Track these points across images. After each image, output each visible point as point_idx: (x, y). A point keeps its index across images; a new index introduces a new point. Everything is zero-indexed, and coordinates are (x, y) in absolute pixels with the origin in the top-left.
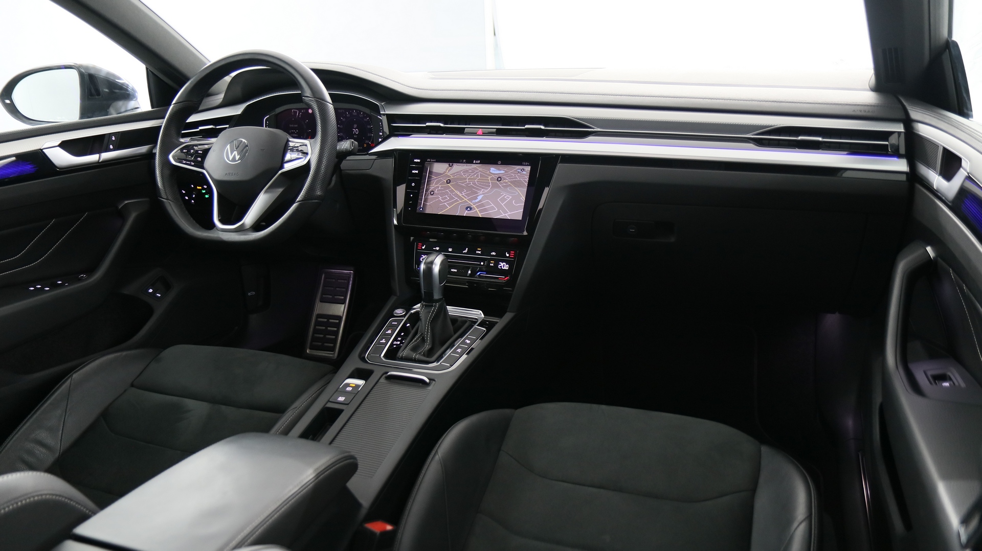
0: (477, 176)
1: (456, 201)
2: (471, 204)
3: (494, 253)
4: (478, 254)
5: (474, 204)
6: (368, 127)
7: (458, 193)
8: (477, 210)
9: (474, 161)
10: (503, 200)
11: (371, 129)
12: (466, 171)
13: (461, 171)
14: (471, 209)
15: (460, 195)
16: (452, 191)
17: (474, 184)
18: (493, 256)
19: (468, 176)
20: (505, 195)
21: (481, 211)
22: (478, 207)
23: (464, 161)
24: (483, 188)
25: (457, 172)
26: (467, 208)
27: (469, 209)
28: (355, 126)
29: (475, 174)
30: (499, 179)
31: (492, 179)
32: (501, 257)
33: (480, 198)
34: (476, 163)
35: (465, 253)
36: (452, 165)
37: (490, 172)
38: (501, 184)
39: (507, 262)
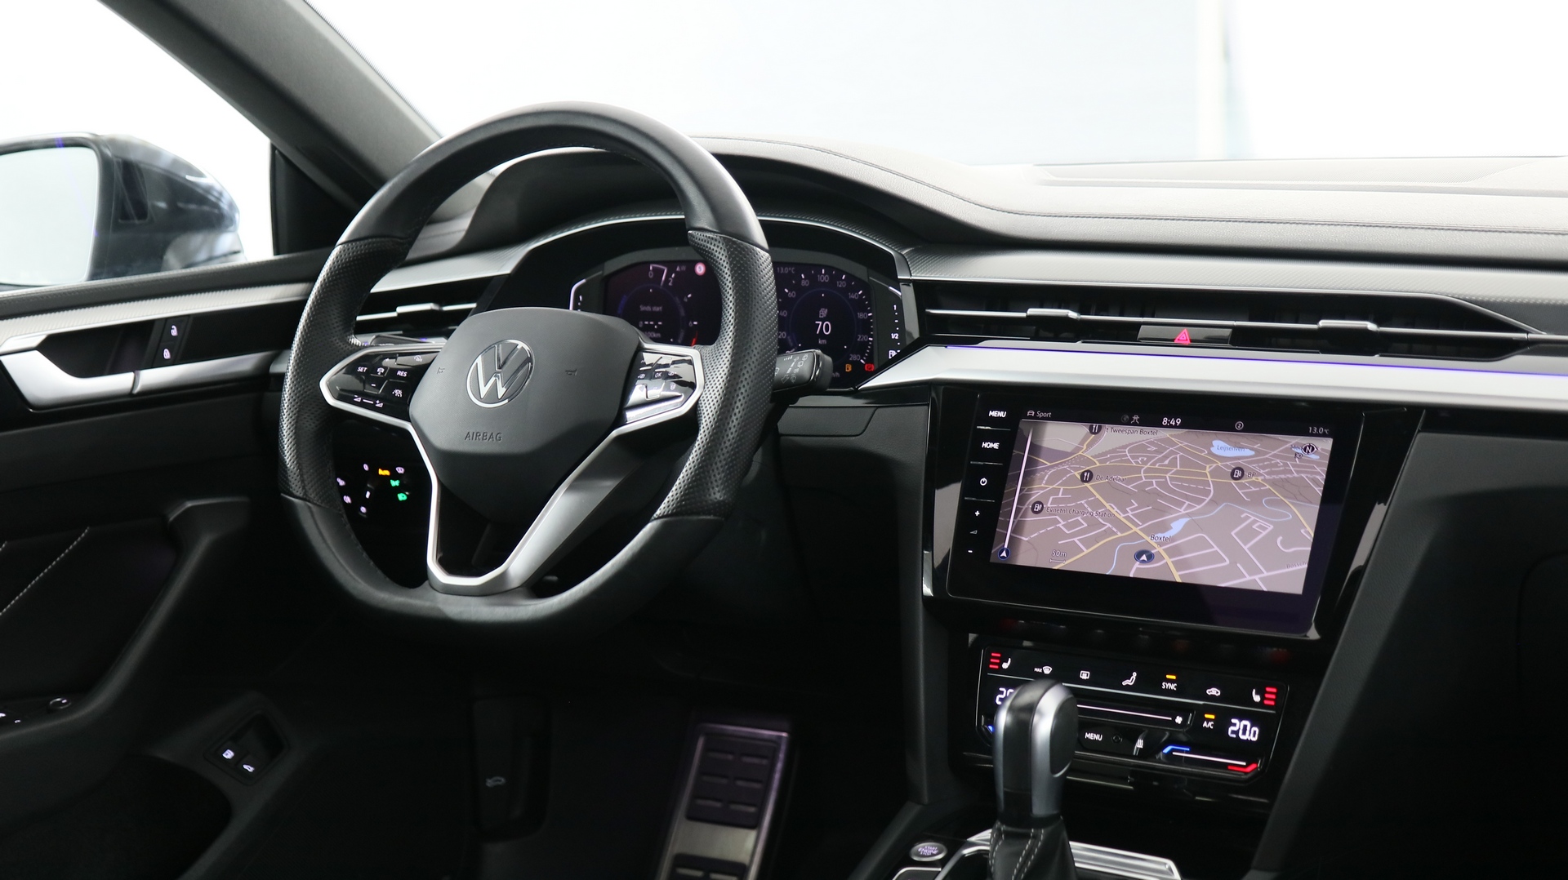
0: (1173, 463)
1: (1109, 532)
2: (1153, 543)
3: (1214, 691)
4: (1169, 692)
5: (1160, 545)
6: (861, 315)
7: (1115, 510)
8: (1168, 560)
9: (1165, 421)
10: (1248, 533)
11: (867, 321)
12: (1139, 449)
13: (1125, 447)
14: (1150, 557)
15: (1121, 516)
16: (1096, 504)
17: (1163, 485)
18: (1213, 698)
19: (1145, 463)
20: (1255, 522)
21: (1180, 565)
22: (1172, 552)
23: (1136, 418)
24: (1187, 498)
25: (1114, 451)
26: (1138, 555)
27: (1144, 557)
28: (823, 312)
29: (1166, 457)
30: (1238, 473)
31: (1216, 473)
32: (1236, 702)
33: (1177, 527)
34: (1171, 426)
35: (1128, 688)
36: (1100, 428)
37: (1210, 453)
38: (1243, 487)
39: (1255, 719)
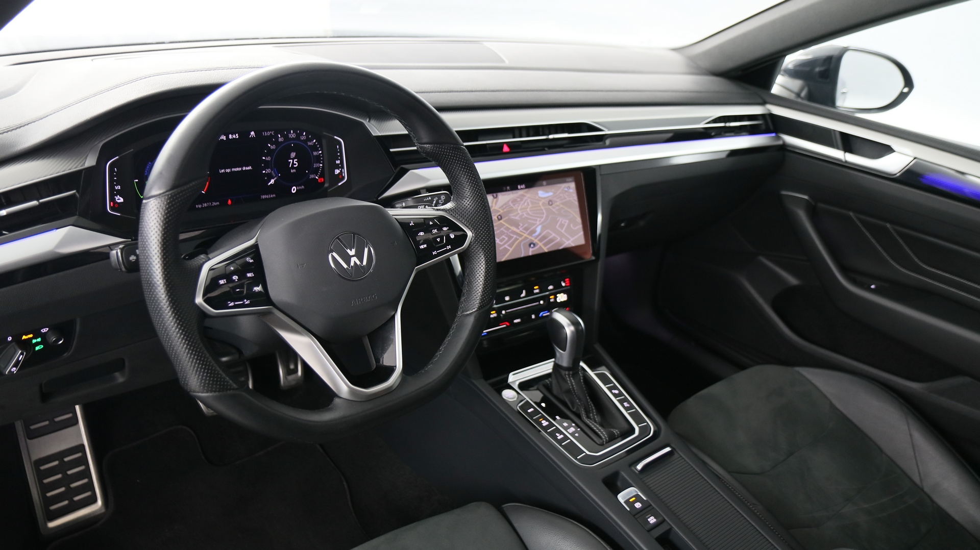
0: (528, 204)
1: (516, 239)
2: (533, 239)
3: (551, 287)
4: (537, 294)
5: (536, 238)
6: (315, 153)
7: (515, 229)
8: (540, 244)
9: (519, 187)
10: (562, 226)
11: (318, 156)
12: (514, 201)
13: (509, 201)
14: (534, 245)
15: (518, 231)
16: (507, 229)
17: (528, 214)
18: (551, 290)
19: (518, 206)
20: (562, 221)
21: (545, 245)
22: (541, 240)
23: (508, 188)
24: (538, 217)
25: (505, 204)
26: (530, 245)
27: (532, 246)
28: (293, 155)
29: (524, 203)
30: (550, 203)
31: (543, 204)
32: (559, 289)
33: (539, 230)
34: (522, 189)
35: (524, 297)
36: (497, 195)
37: (539, 197)
38: (554, 208)
39: (564, 292)
